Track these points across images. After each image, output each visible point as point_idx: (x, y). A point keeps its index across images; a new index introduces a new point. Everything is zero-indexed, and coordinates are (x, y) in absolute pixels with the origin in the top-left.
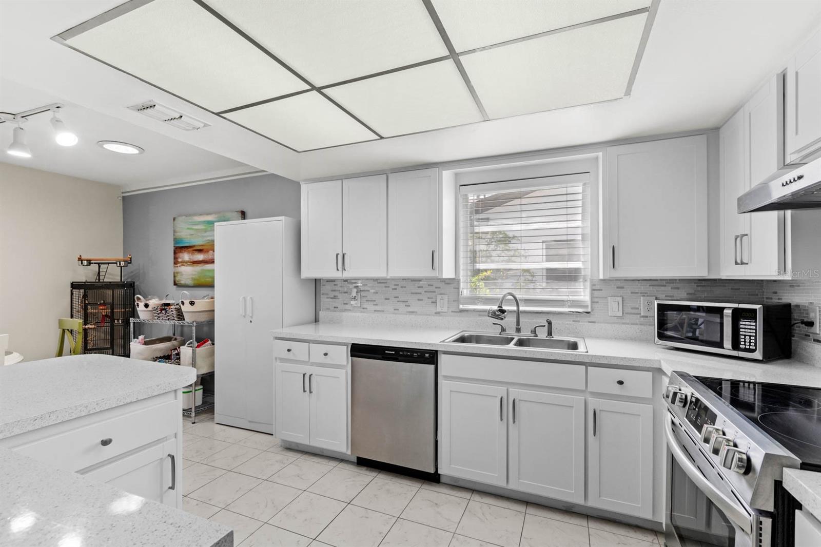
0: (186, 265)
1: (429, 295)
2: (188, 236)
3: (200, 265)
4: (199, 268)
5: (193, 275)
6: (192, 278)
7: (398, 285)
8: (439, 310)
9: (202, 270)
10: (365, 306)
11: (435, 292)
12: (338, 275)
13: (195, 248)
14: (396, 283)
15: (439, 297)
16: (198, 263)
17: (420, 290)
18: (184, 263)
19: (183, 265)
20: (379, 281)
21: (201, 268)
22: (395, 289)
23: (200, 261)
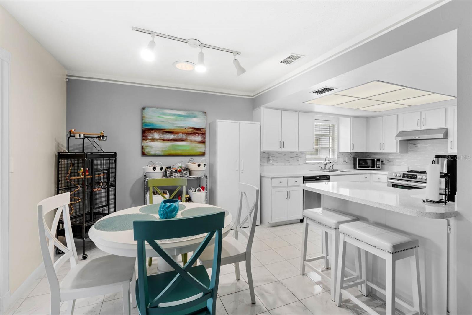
0: (156, 141)
1: (297, 158)
2: (159, 122)
3: (170, 142)
4: (169, 144)
5: (163, 148)
6: (162, 150)
7: (286, 154)
8: (300, 163)
9: (172, 145)
10: (273, 164)
11: (298, 157)
12: (280, 150)
13: (165, 131)
14: (285, 153)
15: (300, 158)
16: (169, 141)
17: (294, 156)
18: (153, 140)
19: (152, 141)
20: (279, 153)
21: (171, 144)
22: (285, 156)
23: (170, 139)
